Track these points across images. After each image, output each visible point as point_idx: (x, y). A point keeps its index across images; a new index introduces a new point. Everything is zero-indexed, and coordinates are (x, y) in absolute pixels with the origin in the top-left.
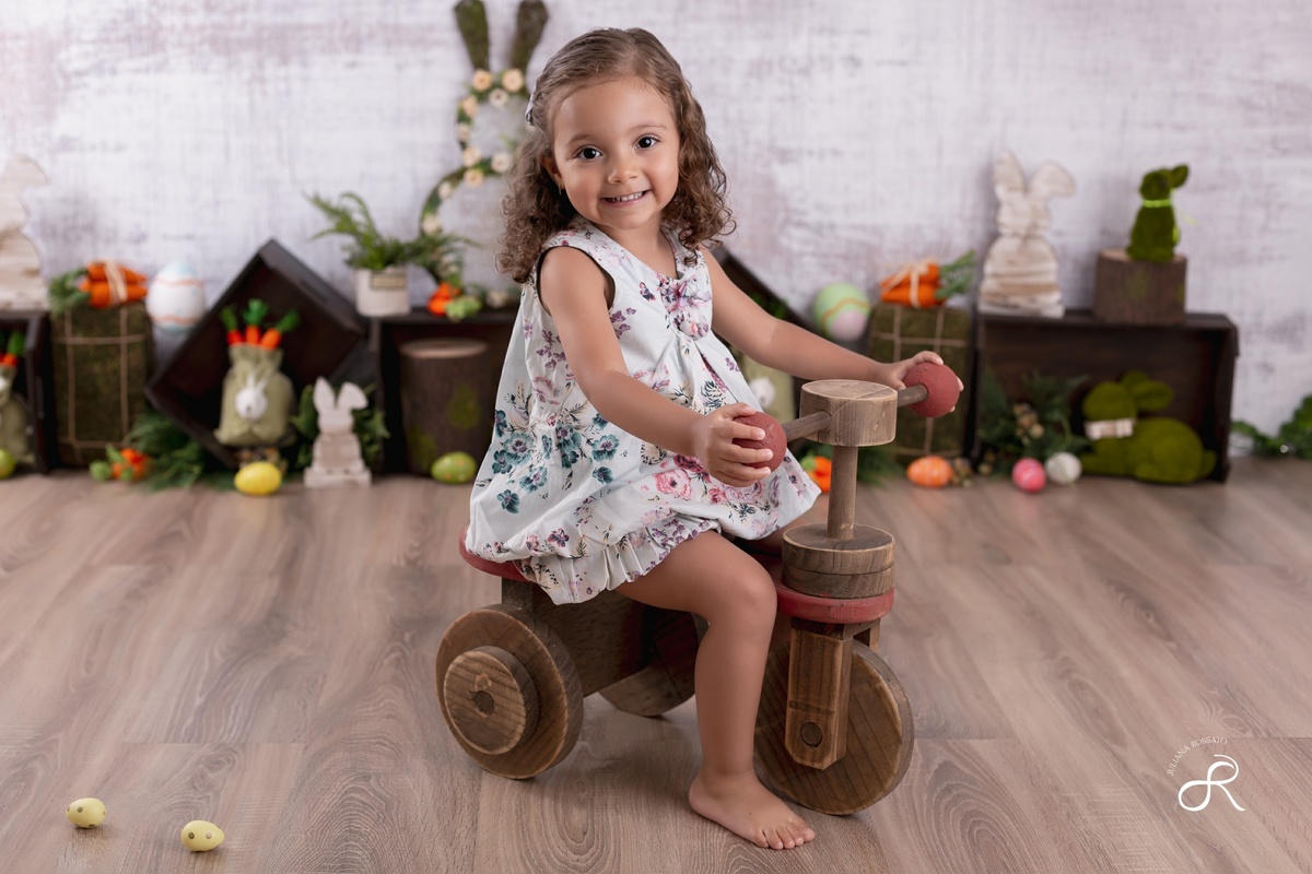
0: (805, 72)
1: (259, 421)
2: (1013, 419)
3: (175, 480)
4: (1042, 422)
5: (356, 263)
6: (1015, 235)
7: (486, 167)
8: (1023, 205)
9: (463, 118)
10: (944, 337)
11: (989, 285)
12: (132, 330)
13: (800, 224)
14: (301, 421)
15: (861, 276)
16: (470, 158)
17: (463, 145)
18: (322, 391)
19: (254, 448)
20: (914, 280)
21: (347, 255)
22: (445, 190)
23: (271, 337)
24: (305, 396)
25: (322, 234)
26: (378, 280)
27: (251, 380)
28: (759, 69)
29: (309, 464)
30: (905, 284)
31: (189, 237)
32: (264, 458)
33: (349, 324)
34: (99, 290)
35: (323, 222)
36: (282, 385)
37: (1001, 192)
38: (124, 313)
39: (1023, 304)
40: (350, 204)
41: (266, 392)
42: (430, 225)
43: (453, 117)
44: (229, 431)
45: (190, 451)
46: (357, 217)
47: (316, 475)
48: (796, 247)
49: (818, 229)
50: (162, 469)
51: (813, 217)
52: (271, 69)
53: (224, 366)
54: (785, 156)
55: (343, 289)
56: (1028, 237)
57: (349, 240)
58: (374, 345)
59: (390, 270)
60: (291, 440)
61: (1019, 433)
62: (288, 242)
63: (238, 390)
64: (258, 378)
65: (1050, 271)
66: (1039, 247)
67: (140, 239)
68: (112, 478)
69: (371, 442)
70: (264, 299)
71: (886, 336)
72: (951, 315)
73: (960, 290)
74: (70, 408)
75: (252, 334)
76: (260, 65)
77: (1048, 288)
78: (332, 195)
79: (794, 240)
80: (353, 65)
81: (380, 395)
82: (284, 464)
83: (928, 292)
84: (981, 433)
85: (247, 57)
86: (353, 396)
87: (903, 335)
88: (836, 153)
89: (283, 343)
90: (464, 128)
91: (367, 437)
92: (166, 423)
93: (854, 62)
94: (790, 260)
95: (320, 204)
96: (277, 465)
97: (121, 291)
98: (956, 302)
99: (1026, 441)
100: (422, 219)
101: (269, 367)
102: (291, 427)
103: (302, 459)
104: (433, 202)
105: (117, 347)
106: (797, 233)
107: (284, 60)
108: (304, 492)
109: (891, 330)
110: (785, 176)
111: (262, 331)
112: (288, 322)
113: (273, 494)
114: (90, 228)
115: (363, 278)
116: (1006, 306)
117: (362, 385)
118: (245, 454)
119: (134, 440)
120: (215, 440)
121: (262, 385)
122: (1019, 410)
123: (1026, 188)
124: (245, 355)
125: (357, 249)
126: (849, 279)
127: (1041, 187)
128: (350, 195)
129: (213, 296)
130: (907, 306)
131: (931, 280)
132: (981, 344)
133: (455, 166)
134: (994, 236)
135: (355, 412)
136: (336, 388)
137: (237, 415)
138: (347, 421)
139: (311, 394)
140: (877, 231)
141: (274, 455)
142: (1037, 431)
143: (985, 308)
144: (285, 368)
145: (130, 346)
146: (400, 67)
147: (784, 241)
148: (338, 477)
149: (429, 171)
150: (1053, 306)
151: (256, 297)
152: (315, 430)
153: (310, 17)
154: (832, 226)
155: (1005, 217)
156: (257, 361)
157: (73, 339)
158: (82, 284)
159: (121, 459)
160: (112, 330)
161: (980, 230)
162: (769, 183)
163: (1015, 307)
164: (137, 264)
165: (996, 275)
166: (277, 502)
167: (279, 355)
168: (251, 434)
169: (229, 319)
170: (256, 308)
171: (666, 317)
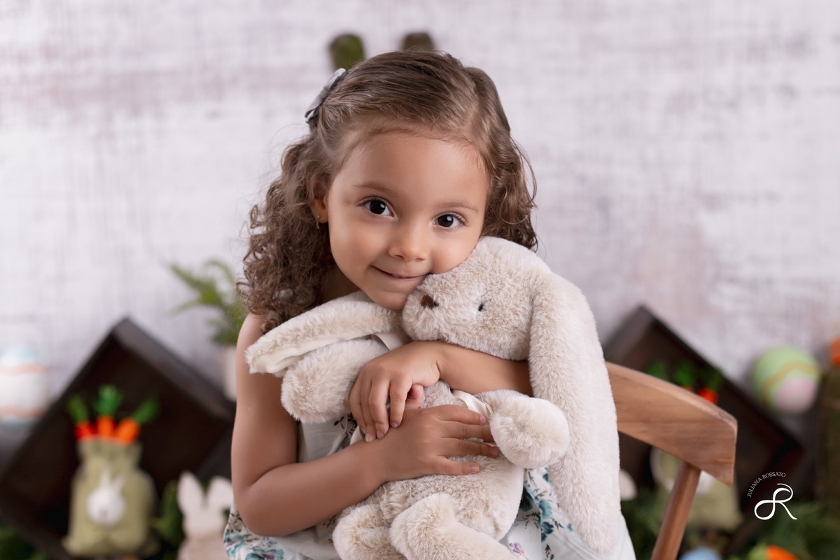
0: (733, 104)
1: (117, 526)
5: (222, 339)
13: (733, 280)
14: (164, 525)
15: (805, 337)
18: (188, 489)
21: (211, 331)
23: (128, 429)
24: (168, 497)
25: (185, 307)
27: (105, 478)
28: (680, 103)
31: (31, 318)
35: (184, 293)
36: (141, 485)
40: (216, 272)
41: (124, 493)
44: (81, 539)
48: (728, 306)
49: (753, 285)
51: (747, 271)
52: (121, 122)
53: (72, 465)
54: (712, 202)
55: (210, 372)
57: (213, 314)
60: (152, 548)
62: (146, 319)
63: (91, 491)
64: (114, 476)
70: (120, 386)
75: (105, 426)
76: (108, 117)
78: (193, 261)
79: (726, 298)
80: (213, 115)
85: (93, 110)
86: (224, 494)
88: (772, 197)
89: (144, 437)
93: (788, 92)
94: (722, 323)
95: (180, 273)
101: (127, 463)
102: (153, 533)
106: (729, 291)
107: (136, 111)
110: (714, 226)
111: (116, 423)
112: (146, 412)
120: (64, 552)
121: (119, 483)
124: (98, 450)
125: (225, 324)
126: (791, 341)
128: (214, 263)
129: (59, 384)
136: (205, 483)
137: (89, 521)
139: (175, 495)
140: (821, 285)
144: (146, 465)
146: (268, 115)
147: (715, 300)
151: (107, 381)
152: (180, 535)
153: (164, 61)
154: (770, 282)
156: (112, 457)
162: (695, 234)
167: (136, 451)
168: (106, 542)
169: (78, 410)
170: (109, 396)
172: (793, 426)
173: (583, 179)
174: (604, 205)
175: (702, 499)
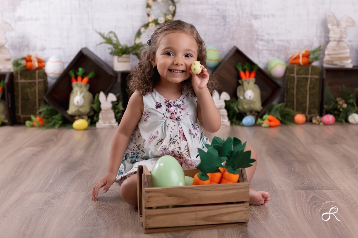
1: (81, 107)
2: (337, 102)
3: (53, 126)
4: (346, 102)
5: (113, 53)
6: (335, 40)
7: (156, 22)
8: (337, 30)
9: (148, 6)
10: (311, 75)
11: (327, 58)
12: (40, 77)
13: (261, 40)
14: (95, 106)
15: (283, 57)
16: (151, 19)
17: (148, 15)
18: (102, 96)
20: (301, 56)
21: (110, 51)
22: (143, 30)
23: (86, 79)
24: (96, 97)
25: (101, 43)
26: (120, 59)
27: (79, 93)
29: (98, 121)
30: (298, 57)
31: (59, 48)
32: (83, 118)
33: (111, 73)
34: (29, 64)
35: (103, 40)
36: (89, 95)
37: (330, 26)
38: (37, 72)
39: (339, 64)
40: (112, 35)
41: (83, 97)
42: (138, 41)
43: (145, 6)
44: (71, 110)
45: (58, 117)
46: (114, 39)
47: (100, 124)
48: (260, 48)
49: (268, 41)
50: (49, 122)
51: (266, 37)
53: (70, 89)
54: (256, 17)
55: (110, 64)
56: (339, 41)
57: (110, 46)
58: (119, 80)
59: (124, 56)
60: (92, 114)
61: (339, 107)
62: (92, 49)
63: (75, 97)
64: (81, 93)
65: (347, 52)
66: (343, 44)
67: (43, 49)
68: (33, 126)
69: (118, 113)
70: (83, 68)
71: (292, 75)
72: (313, 68)
73: (316, 59)
74: (19, 104)
75: (79, 79)
77: (347, 58)
78: (106, 33)
79: (260, 45)
81: (121, 97)
82: (89, 121)
83: (306, 60)
84: (325, 107)
86: (112, 97)
87: (297, 74)
88: (273, 16)
89: (90, 82)
90: (149, 9)
91: (117, 111)
94: (259, 52)
96: (87, 121)
97: (36, 64)
98: (315, 64)
99: (341, 110)
100: (135, 40)
101: (85, 89)
102: (92, 109)
103: (95, 118)
104: (139, 34)
105: (35, 83)
106: (261, 43)
108: (96, 129)
109: (293, 73)
110: (256, 24)
111: (83, 78)
112: (91, 75)
113: (85, 129)
114: (27, 46)
115: (116, 58)
116: (333, 65)
117: (115, 94)
118: (77, 118)
119: (40, 113)
120: (67, 113)
121: (82, 95)
122: (338, 99)
123: (338, 25)
124: (77, 85)
125: (114, 49)
126: (279, 57)
127: (343, 24)
128: (111, 32)
129: (66, 66)
130: (299, 64)
131: (307, 56)
132: (324, 76)
133: (146, 22)
134: (327, 42)
135: (112, 102)
136: (107, 95)
137: (74, 105)
138: (110, 105)
139: (98, 97)
140: (287, 41)
141: (86, 118)
142: (345, 106)
143: (325, 66)
144: (91, 90)
145: (39, 83)
147: (256, 46)
148: (107, 124)
149: (137, 25)
150: (349, 64)
151: (80, 67)
152: (100, 109)
154: (272, 40)
155: (331, 35)
156: (81, 87)
157: (21, 81)
158: (23, 62)
159: (36, 119)
160: (33, 77)
161: (323, 41)
162: (251, 26)
163: (336, 65)
164: (42, 56)
165: (329, 55)
166: (86, 132)
167: (88, 86)
168: (78, 111)
169: (72, 74)
170: (81, 70)
171: (163, 114)
172: (279, 83)
173: (218, 10)
174: (224, 18)
175: (251, 102)
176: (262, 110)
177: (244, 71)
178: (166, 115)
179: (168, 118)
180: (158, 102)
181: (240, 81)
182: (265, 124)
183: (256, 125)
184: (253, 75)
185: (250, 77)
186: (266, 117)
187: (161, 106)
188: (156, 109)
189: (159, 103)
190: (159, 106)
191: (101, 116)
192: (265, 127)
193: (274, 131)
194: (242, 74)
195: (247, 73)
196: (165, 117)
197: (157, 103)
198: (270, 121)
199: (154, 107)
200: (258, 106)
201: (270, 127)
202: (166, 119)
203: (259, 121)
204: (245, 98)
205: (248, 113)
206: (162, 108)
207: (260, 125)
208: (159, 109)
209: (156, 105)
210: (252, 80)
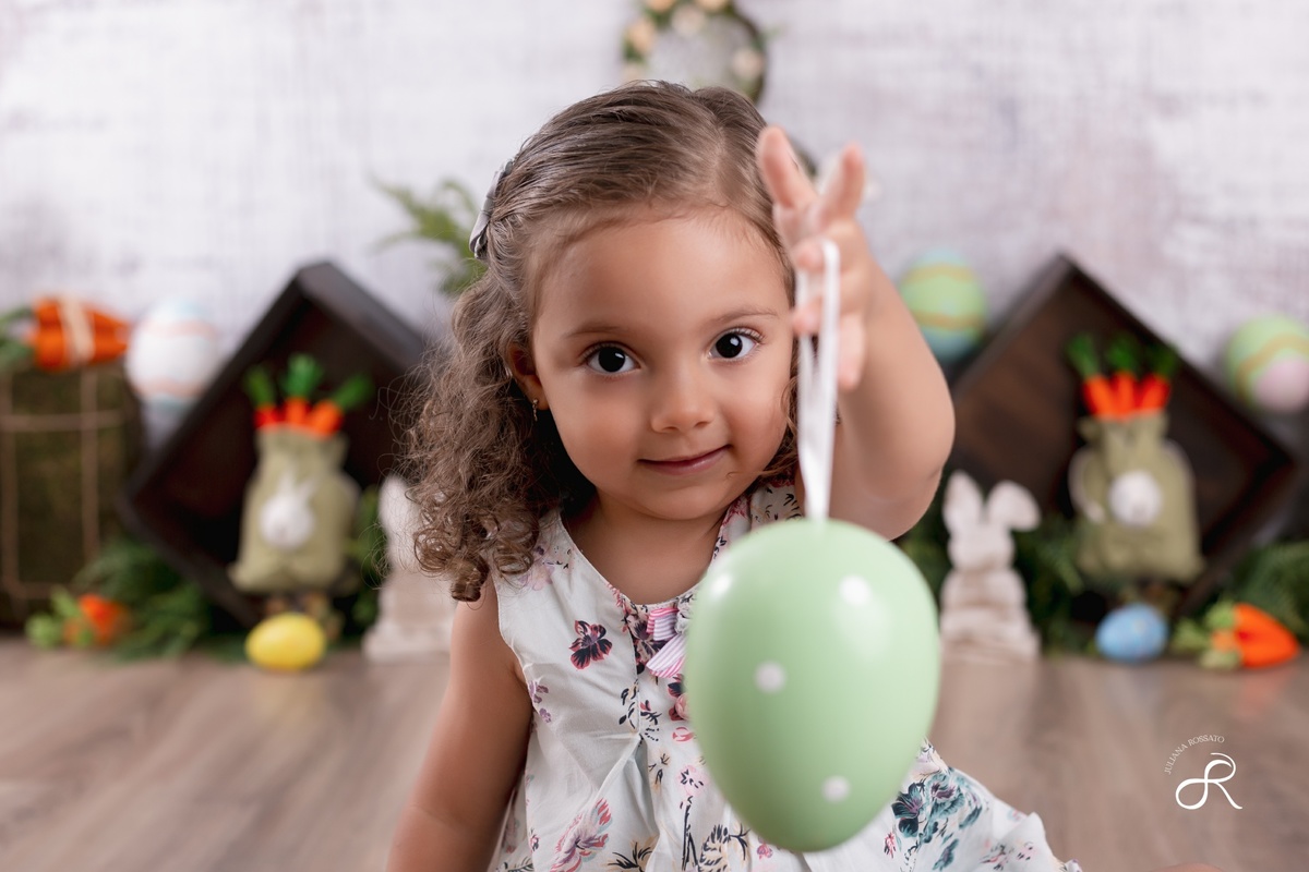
1: (301, 550)
3: (158, 647)
9: (631, 55)
12: (102, 404)
13: (1198, 220)
14: (364, 551)
18: (392, 498)
19: (292, 596)
21: (437, 277)
23: (326, 415)
25: (398, 239)
27: (286, 483)
32: (302, 610)
34: (50, 342)
36: (339, 491)
38: (89, 382)
40: (451, 199)
41: (313, 505)
43: (617, 56)
44: (253, 569)
45: (182, 601)
47: (386, 640)
48: (1191, 258)
49: (1229, 227)
50: (140, 627)
51: (1219, 207)
53: (245, 467)
54: (1169, 106)
57: (441, 253)
63: (268, 499)
64: (301, 478)
67: (129, 266)
68: (61, 644)
75: (295, 410)
78: (424, 186)
79: (1188, 245)
82: (335, 623)
88: (1257, 98)
89: (347, 426)
92: (147, 553)
94: (1182, 282)
95: (404, 199)
96: (322, 623)
97: (81, 341)
101: (321, 464)
102: (351, 564)
103: (362, 611)
105: (76, 435)
106: (1193, 234)
108: (363, 666)
110: (1171, 140)
111: (311, 405)
112: (351, 393)
113: (311, 669)
114: (55, 252)
118: (276, 604)
119: (101, 582)
120: (228, 583)
121: (306, 490)
124: (283, 444)
126: (1284, 308)
128: (450, 185)
129: (229, 344)
137: (266, 542)
141: (319, 605)
145: (101, 432)
147: (1171, 249)
151: (300, 352)
154: (1253, 223)
156: (298, 453)
158: (26, 332)
159: (77, 612)
160: (69, 405)
162: (1143, 151)
164: (116, 299)
166: (314, 683)
167: (338, 448)
168: (284, 572)
169: (259, 387)
170: (302, 370)
171: (624, 697)
172: (1287, 434)
173: (978, 71)
174: (1009, 109)
175: (1143, 534)
176: (1200, 578)
177: (1111, 376)
178: (640, 699)
179: (654, 717)
180: (583, 624)
181: (1088, 429)
182: (1220, 651)
183: (1169, 655)
184: (1154, 395)
185: (1138, 402)
186: (1226, 616)
187: (605, 646)
188: (571, 667)
189: (595, 628)
190: (589, 649)
191: (390, 597)
192: (1220, 672)
193: (1261, 691)
194: (1099, 392)
195: (1126, 388)
196: (638, 710)
197: (581, 629)
198: (1243, 636)
199: (565, 657)
200: (1179, 554)
201: (1246, 667)
202: (646, 723)
203: (1188, 635)
204: (1110, 515)
205: (1128, 592)
206: (610, 657)
207: (1191, 657)
208: (592, 670)
209: (576, 644)
210: (1151, 420)
